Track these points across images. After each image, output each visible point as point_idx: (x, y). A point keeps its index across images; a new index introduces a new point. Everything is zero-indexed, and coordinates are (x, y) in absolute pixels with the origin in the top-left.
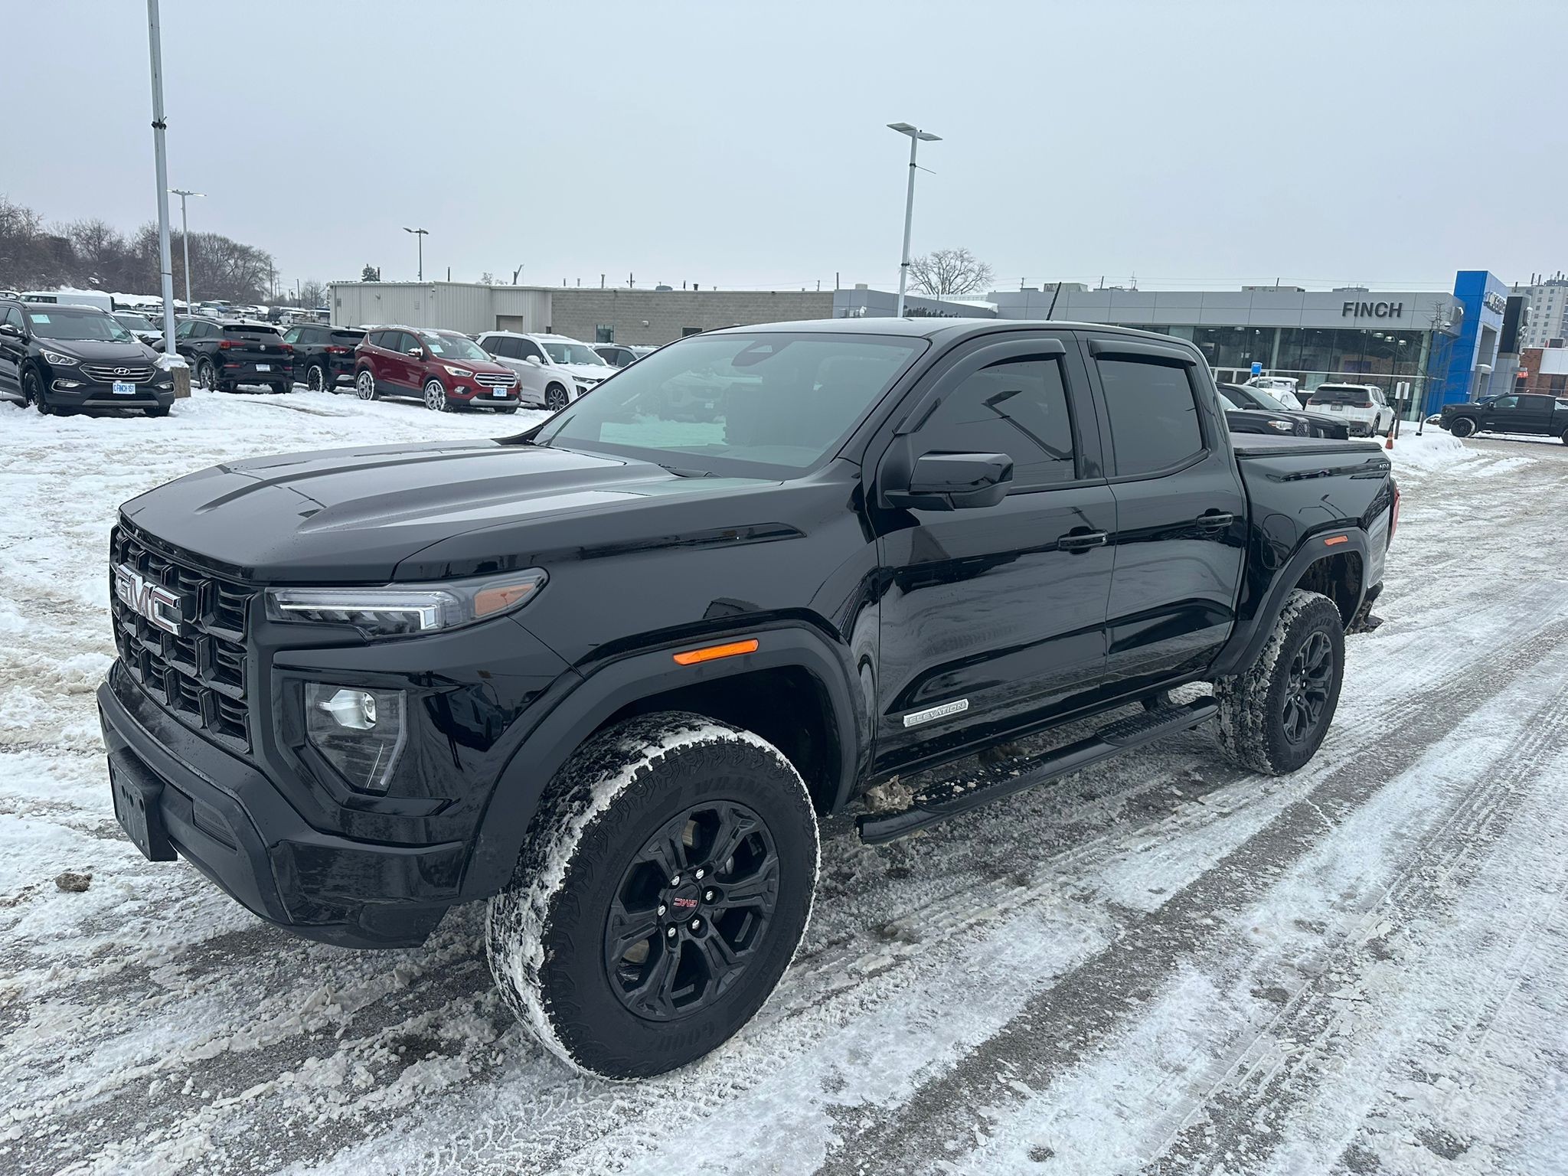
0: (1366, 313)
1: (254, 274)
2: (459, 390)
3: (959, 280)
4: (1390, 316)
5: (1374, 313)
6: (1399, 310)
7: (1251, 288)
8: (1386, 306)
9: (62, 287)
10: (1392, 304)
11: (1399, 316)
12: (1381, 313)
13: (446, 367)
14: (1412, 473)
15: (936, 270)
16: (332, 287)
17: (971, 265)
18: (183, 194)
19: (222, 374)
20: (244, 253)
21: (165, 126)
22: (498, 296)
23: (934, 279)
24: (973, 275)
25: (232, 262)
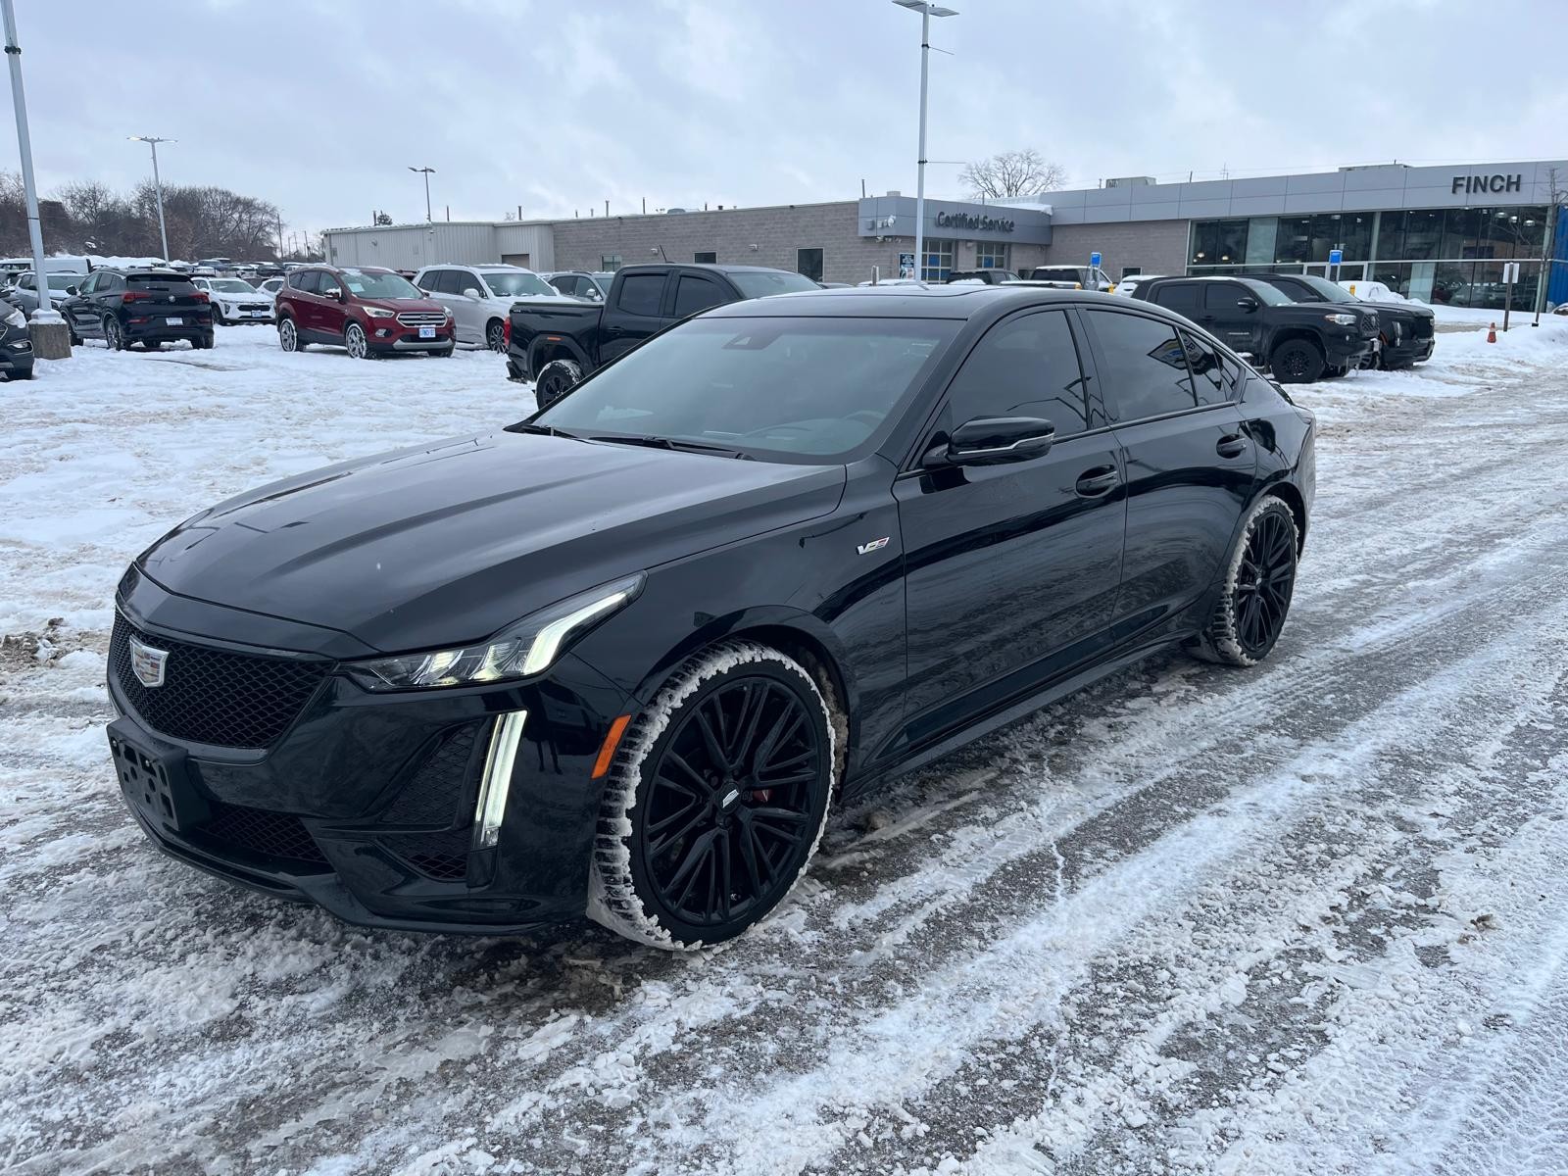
0: (1479, 188)
1: (261, 228)
2: (381, 333)
3: (1027, 185)
4: (1508, 190)
5: (1488, 187)
6: (1518, 184)
7: (1350, 169)
8: (1502, 179)
9: (57, 254)
10: (1509, 177)
11: (1517, 189)
12: (1497, 187)
13: (365, 308)
14: (1515, 369)
15: (1000, 175)
16: (326, 235)
17: (1039, 168)
18: (153, 141)
19: (127, 330)
20: (248, 206)
21: (19, 51)
22: (503, 233)
23: (999, 186)
24: (1043, 178)
25: (236, 216)
